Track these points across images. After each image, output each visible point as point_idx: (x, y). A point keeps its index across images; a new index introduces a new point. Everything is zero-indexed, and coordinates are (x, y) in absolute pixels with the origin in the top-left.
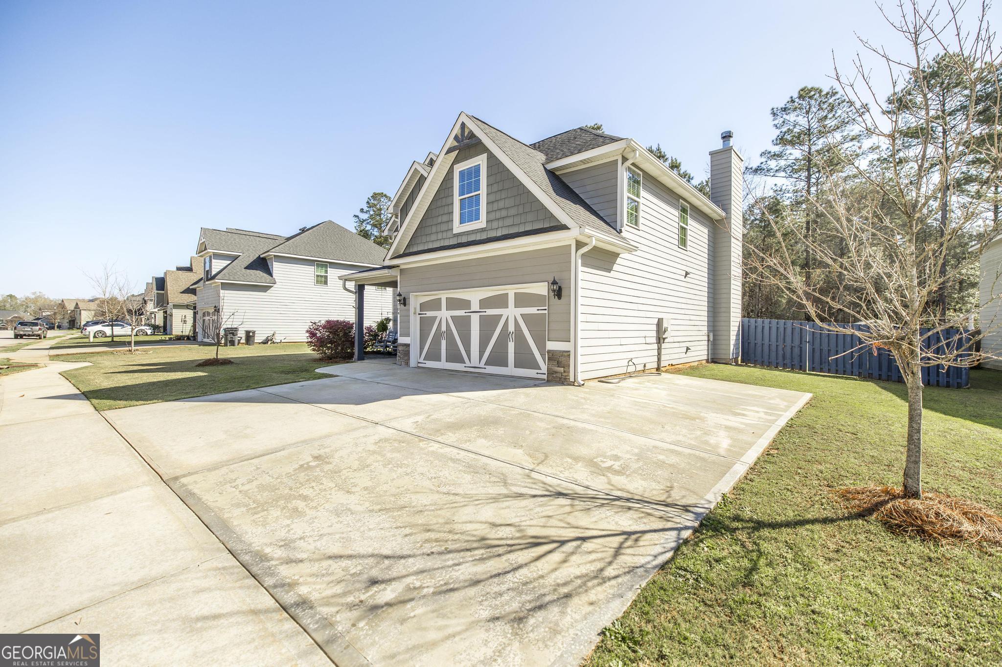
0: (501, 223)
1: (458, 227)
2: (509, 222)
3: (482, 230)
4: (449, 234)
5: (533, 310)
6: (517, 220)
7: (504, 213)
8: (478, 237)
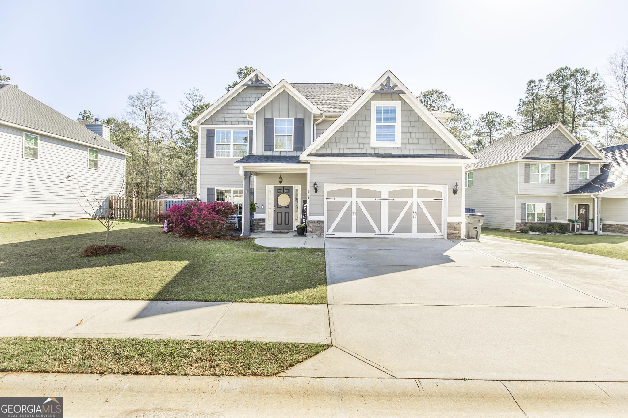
0: (413, 147)
1: (374, 143)
2: (418, 147)
3: (398, 148)
4: (366, 146)
5: (431, 200)
6: (425, 147)
7: (415, 141)
8: (394, 152)
